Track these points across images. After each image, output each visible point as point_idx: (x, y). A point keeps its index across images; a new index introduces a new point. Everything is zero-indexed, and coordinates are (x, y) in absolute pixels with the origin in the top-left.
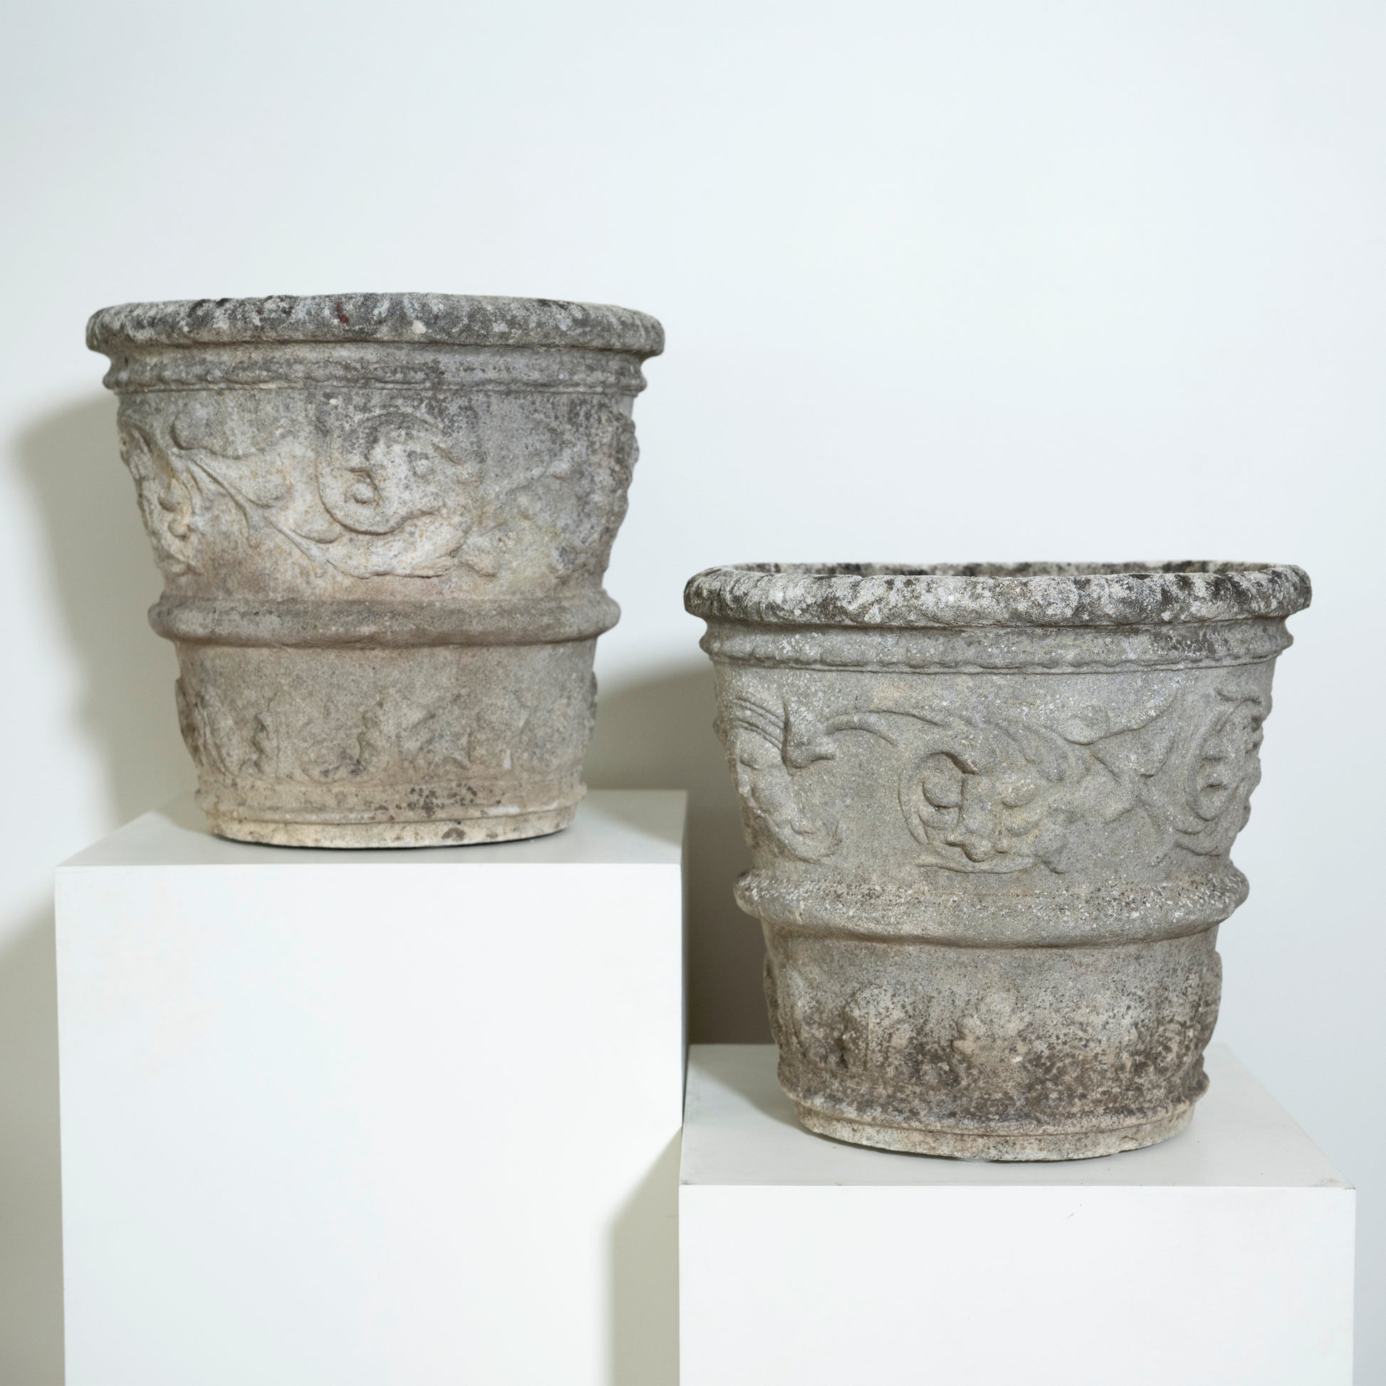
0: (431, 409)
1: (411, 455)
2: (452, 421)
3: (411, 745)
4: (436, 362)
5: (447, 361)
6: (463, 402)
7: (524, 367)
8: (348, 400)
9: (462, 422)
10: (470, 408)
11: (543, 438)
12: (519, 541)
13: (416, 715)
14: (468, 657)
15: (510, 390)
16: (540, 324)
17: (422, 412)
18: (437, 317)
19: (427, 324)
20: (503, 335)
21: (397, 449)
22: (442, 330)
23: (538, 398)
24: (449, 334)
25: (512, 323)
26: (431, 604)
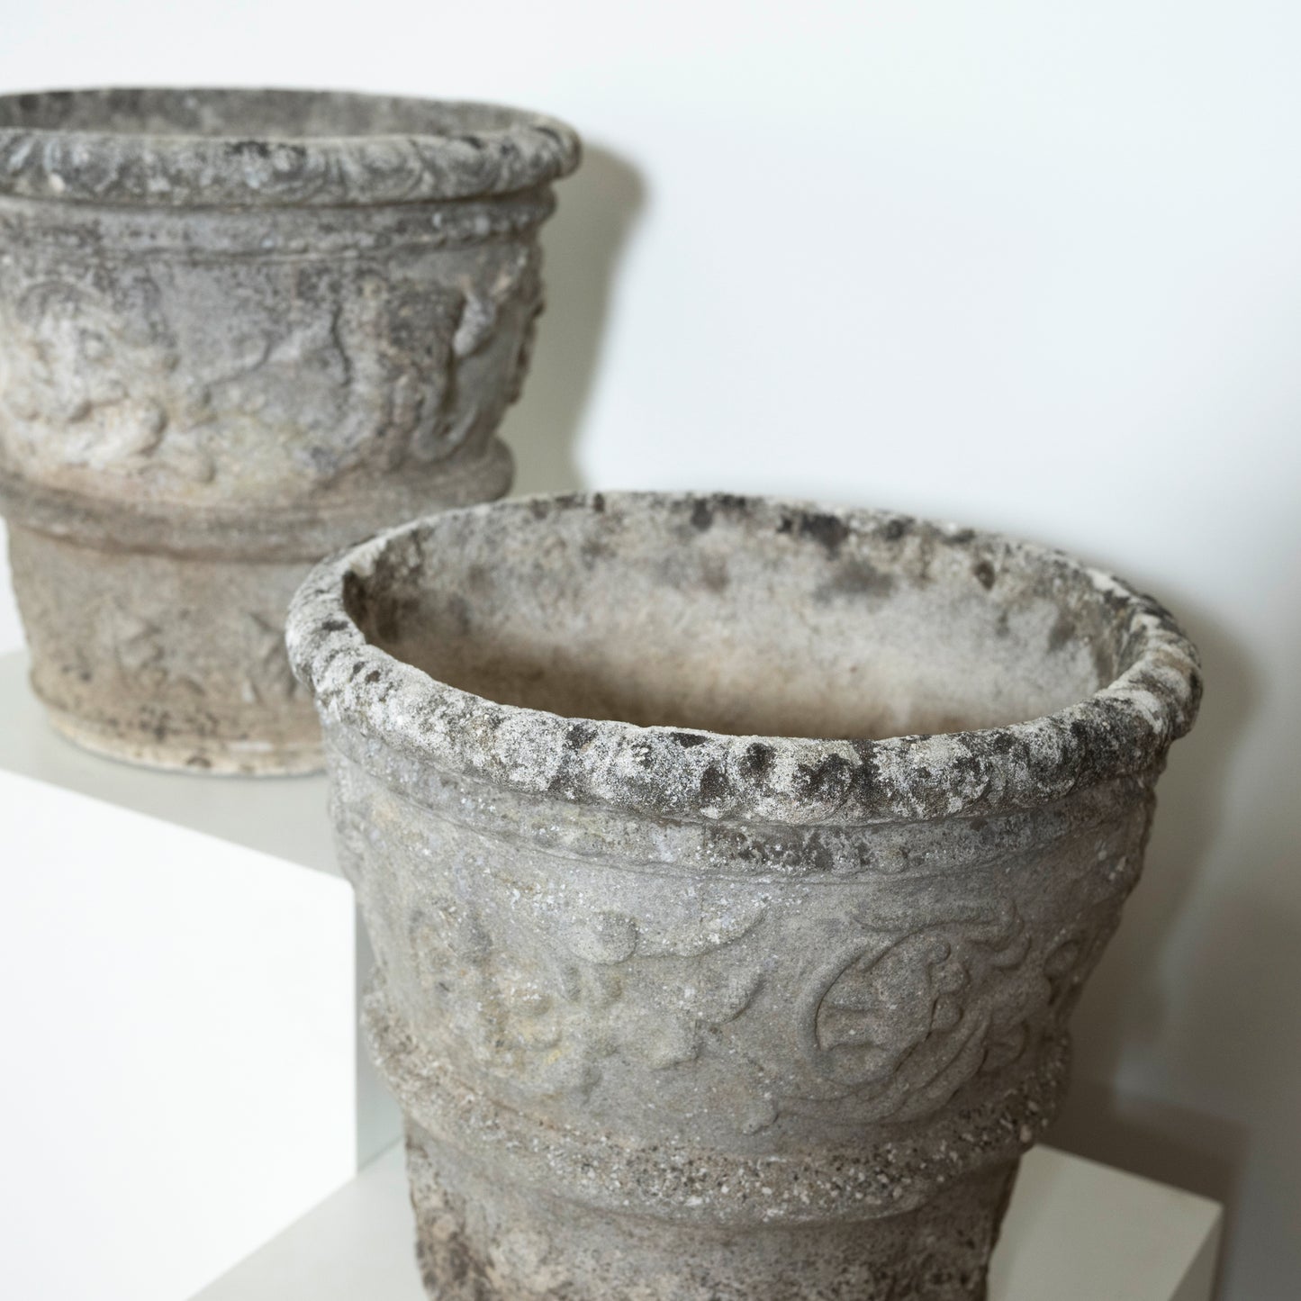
0: (98, 283)
1: (83, 333)
2: (125, 295)
3: (132, 661)
4: (97, 223)
5: (110, 222)
6: (140, 272)
7: (210, 232)
8: (17, 260)
9: (137, 297)
10: (147, 280)
11: (256, 317)
12: (238, 440)
13: (131, 629)
14: (190, 571)
15: (195, 259)
16: (217, 180)
17: (86, 284)
18: (77, 171)
19: (67, 179)
20: (163, 195)
21: (66, 325)
22: (84, 187)
23: (243, 271)
24: (92, 192)
25: (176, 179)
26: (133, 507)
